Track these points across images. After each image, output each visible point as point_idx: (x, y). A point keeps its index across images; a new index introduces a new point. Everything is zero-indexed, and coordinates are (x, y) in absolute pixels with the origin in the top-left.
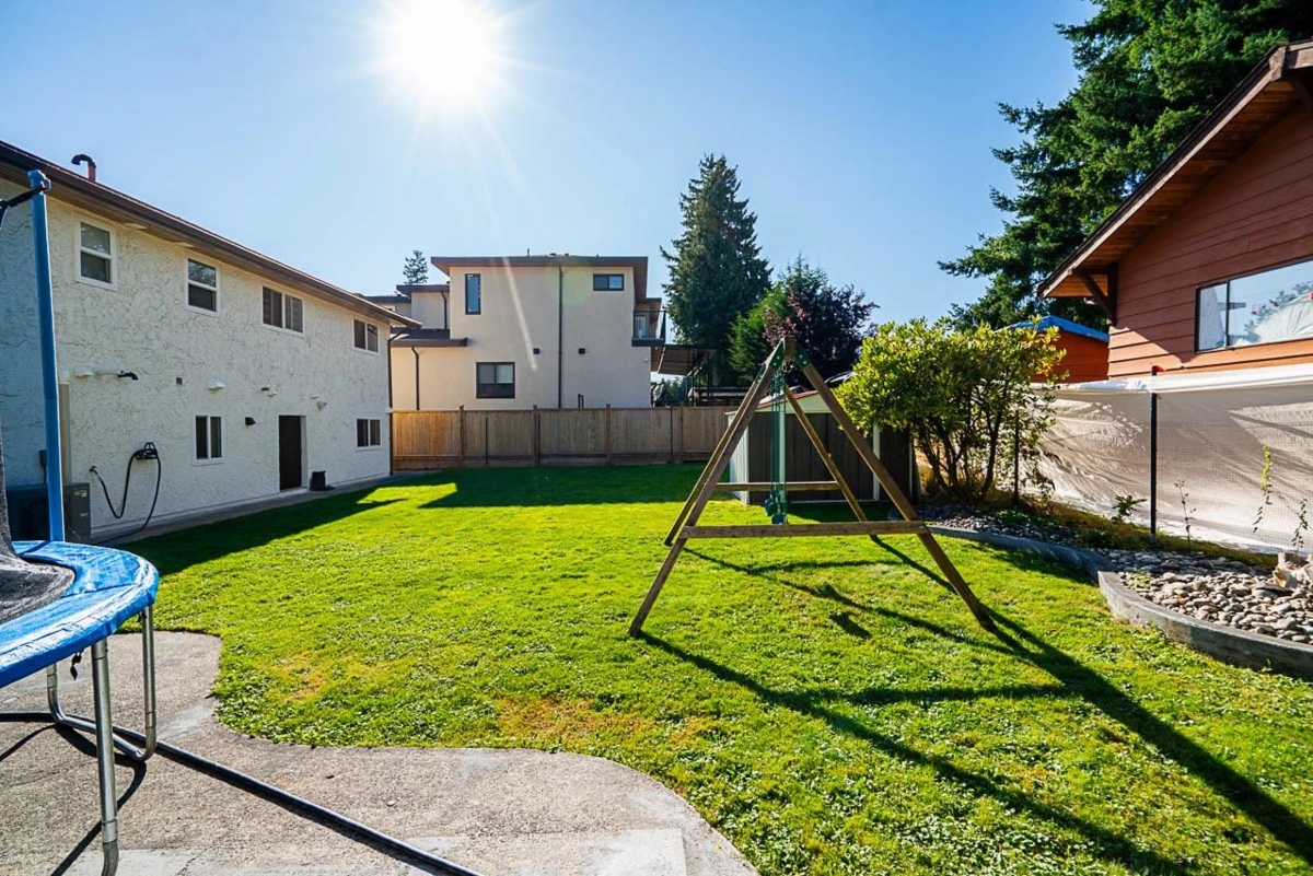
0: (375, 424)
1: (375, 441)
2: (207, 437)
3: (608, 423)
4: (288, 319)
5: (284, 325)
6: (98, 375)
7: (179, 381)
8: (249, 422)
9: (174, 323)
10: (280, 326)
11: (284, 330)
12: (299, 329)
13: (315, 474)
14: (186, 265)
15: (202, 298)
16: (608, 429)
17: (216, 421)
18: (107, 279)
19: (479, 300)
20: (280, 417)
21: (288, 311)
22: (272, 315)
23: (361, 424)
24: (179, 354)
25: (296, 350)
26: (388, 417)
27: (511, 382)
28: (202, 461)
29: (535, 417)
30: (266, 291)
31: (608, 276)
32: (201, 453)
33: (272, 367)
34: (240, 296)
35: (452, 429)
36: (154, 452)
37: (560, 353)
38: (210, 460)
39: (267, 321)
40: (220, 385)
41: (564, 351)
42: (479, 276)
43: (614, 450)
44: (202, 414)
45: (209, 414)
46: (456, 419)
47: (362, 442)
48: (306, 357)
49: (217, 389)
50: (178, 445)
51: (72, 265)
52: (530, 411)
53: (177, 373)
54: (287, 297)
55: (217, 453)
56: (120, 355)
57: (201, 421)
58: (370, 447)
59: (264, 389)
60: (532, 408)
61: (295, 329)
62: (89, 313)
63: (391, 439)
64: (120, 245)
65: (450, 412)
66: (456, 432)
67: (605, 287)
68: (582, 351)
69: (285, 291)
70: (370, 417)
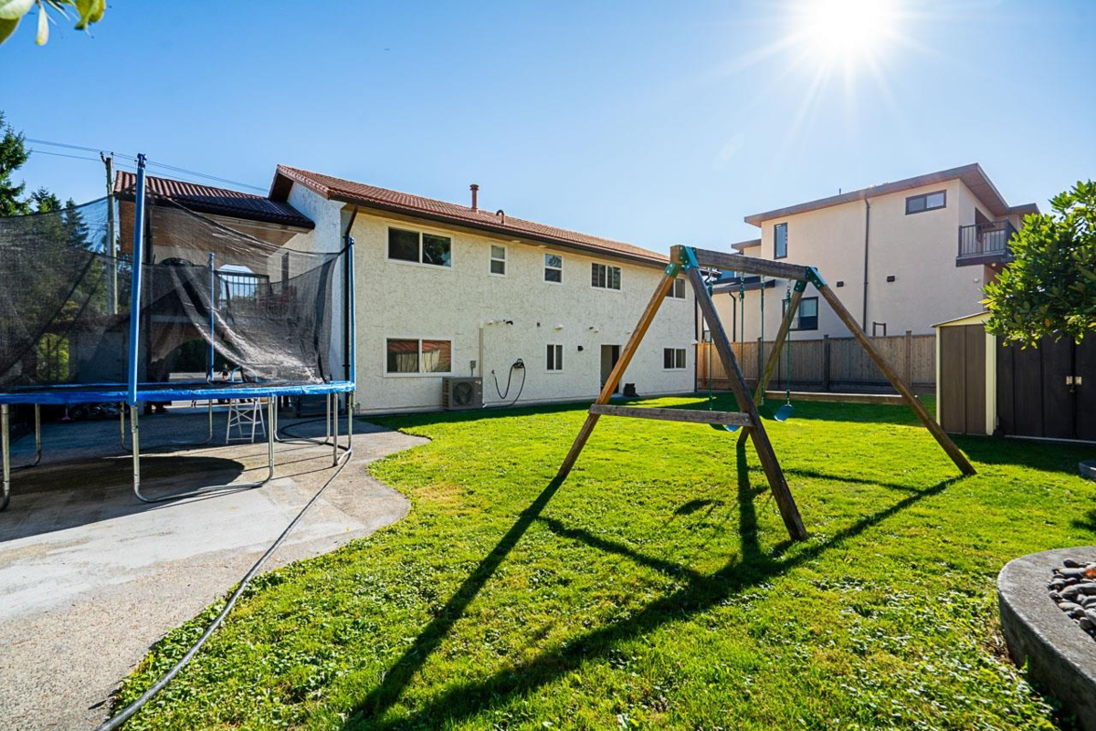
0: (681, 353)
1: (681, 364)
2: (554, 357)
3: (908, 351)
4: (610, 282)
5: (606, 285)
6: (497, 323)
7: (538, 324)
8: (580, 348)
9: (537, 291)
10: (604, 286)
11: (607, 289)
12: (618, 288)
13: (627, 385)
14: (544, 257)
15: (553, 276)
16: (908, 357)
17: (559, 348)
18: (502, 272)
19: (786, 245)
20: (602, 346)
21: (609, 277)
22: (599, 278)
23: (668, 352)
24: (539, 309)
25: (616, 301)
26: (694, 347)
27: (815, 315)
28: (550, 371)
29: (826, 345)
30: (595, 267)
31: (924, 196)
32: (550, 366)
33: (597, 314)
34: (577, 270)
35: (751, 357)
36: (522, 364)
37: (866, 283)
38: (555, 371)
39: (594, 284)
40: (561, 326)
41: (870, 280)
42: (786, 224)
43: (916, 379)
44: (551, 343)
45: (555, 344)
46: (754, 349)
47: (668, 364)
48: (622, 306)
49: (560, 329)
50: (537, 360)
51: (487, 268)
52: (821, 341)
53: (538, 320)
54: (609, 268)
55: (559, 367)
56: (508, 312)
57: (550, 348)
58: (675, 369)
59: (591, 328)
60: (823, 338)
61: (615, 288)
62: (494, 291)
63: (696, 364)
64: (510, 253)
65: (750, 343)
66: (754, 359)
67: (923, 208)
68: (891, 279)
69: (609, 264)
70: (676, 347)
